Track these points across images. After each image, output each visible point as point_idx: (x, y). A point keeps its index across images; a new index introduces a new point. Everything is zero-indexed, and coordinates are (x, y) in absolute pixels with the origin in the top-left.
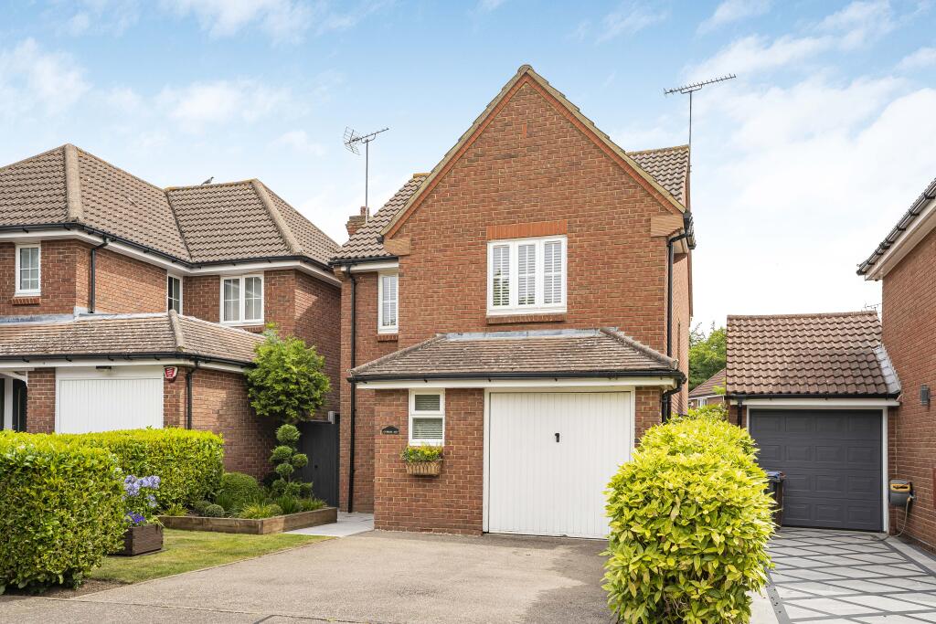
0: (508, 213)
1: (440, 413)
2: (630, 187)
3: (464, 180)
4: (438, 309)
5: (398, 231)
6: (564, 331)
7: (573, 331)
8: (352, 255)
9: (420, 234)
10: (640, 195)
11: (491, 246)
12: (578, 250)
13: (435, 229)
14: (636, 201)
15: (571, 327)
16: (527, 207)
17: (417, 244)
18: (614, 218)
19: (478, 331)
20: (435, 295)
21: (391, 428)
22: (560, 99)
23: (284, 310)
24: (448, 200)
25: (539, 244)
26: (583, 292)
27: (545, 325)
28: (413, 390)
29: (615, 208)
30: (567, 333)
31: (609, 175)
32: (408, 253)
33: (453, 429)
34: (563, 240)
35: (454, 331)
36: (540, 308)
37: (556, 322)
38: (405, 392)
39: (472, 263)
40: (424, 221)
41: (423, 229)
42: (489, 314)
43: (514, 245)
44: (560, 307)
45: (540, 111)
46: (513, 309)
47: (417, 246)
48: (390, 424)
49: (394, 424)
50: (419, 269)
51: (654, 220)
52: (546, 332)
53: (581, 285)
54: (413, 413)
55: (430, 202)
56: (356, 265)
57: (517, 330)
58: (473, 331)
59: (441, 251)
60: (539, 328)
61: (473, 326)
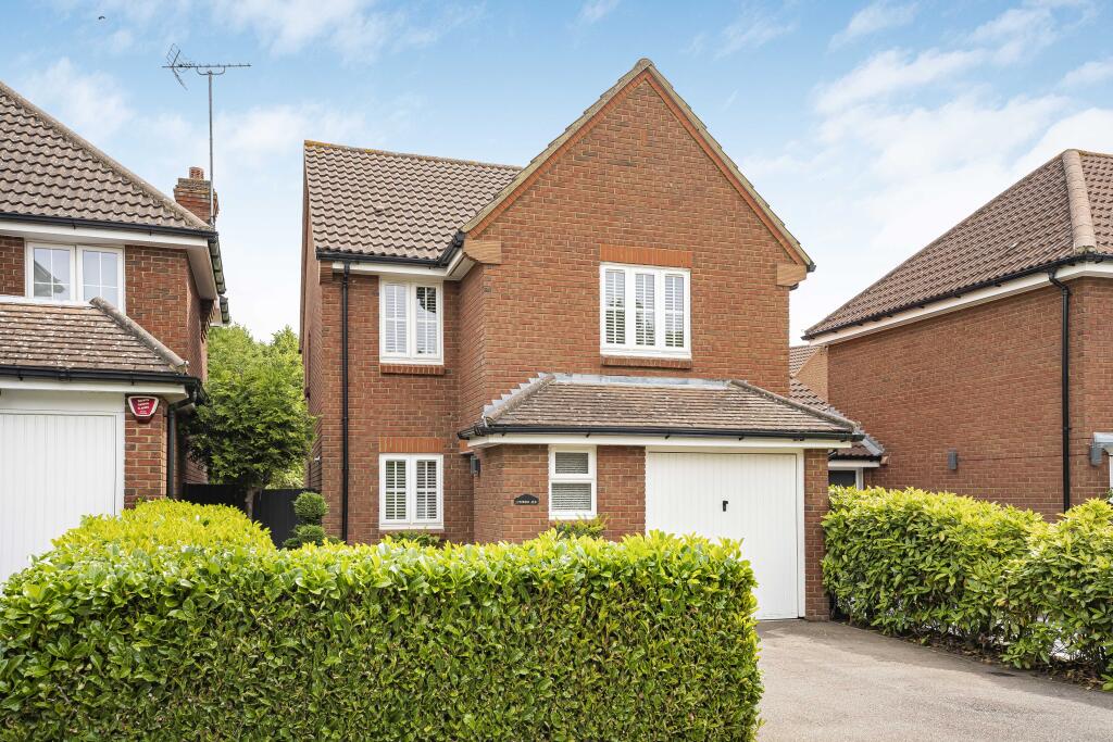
0: (626, 232)
1: (590, 477)
2: (756, 227)
3: (570, 181)
4: (539, 341)
5: (485, 231)
6: (690, 380)
7: (700, 381)
8: (355, 249)
9: (514, 239)
10: (765, 237)
11: (604, 268)
12: (705, 289)
13: (534, 236)
14: (761, 244)
15: (698, 377)
16: (647, 229)
17: (510, 251)
18: (740, 259)
19: (591, 372)
20: (536, 323)
21: (527, 497)
22: (686, 110)
23: (166, 311)
24: (551, 202)
25: (660, 274)
26: (708, 337)
27: (667, 372)
28: (553, 445)
29: (741, 247)
30: (695, 384)
31: (734, 209)
32: (496, 261)
33: (609, 497)
34: (686, 275)
35: (561, 371)
36: (660, 351)
37: (680, 369)
38: (544, 448)
39: (582, 287)
40: (520, 222)
41: (518, 234)
42: (603, 353)
43: (631, 272)
44: (684, 353)
45: (661, 118)
46: (630, 349)
47: (510, 255)
48: (525, 492)
49: (530, 491)
50: (513, 286)
51: (781, 267)
52: (671, 380)
53: (707, 329)
54: (555, 476)
55: (527, 199)
56: (358, 263)
57: (639, 375)
58: (585, 372)
59: (541, 266)
60: (662, 375)
61: (585, 366)
